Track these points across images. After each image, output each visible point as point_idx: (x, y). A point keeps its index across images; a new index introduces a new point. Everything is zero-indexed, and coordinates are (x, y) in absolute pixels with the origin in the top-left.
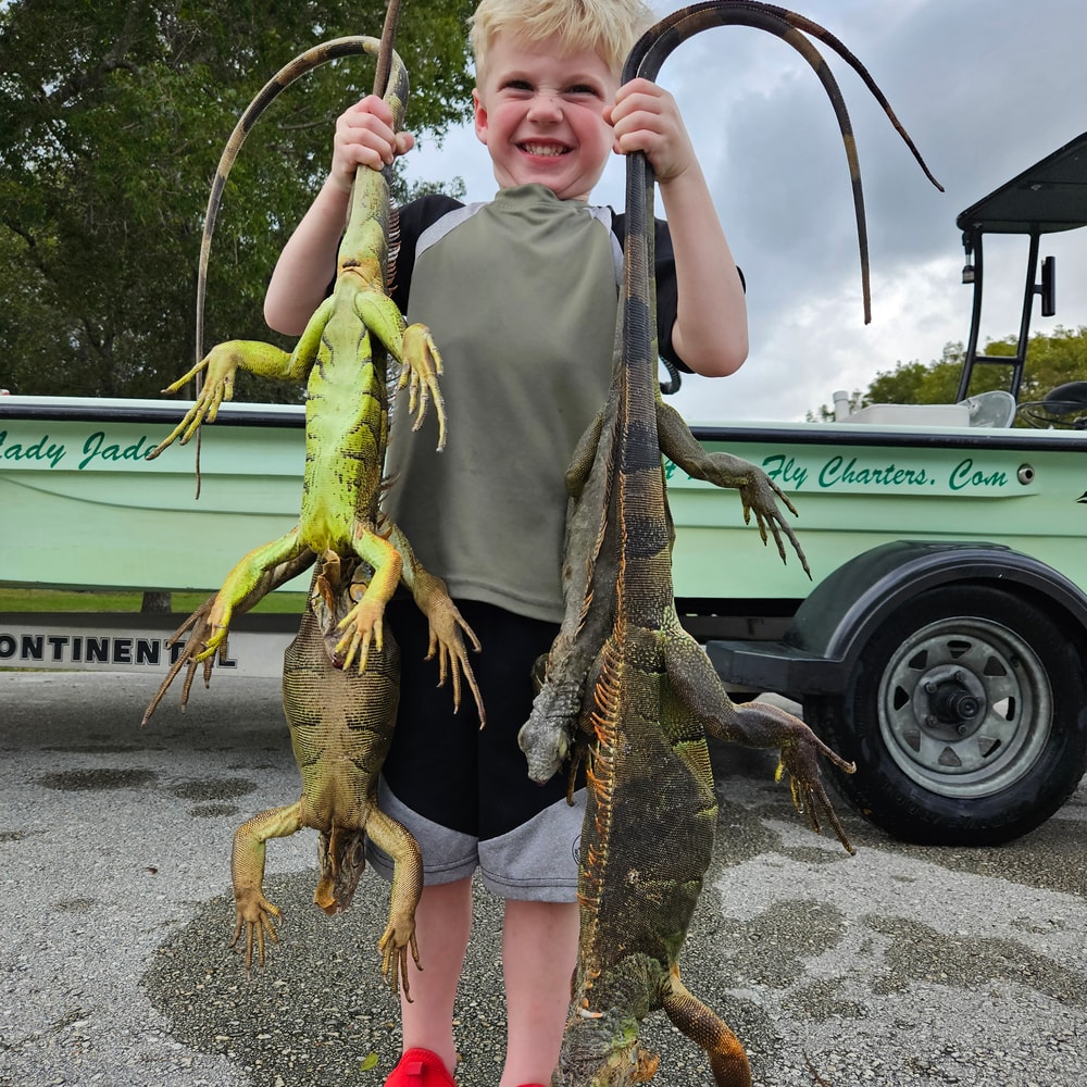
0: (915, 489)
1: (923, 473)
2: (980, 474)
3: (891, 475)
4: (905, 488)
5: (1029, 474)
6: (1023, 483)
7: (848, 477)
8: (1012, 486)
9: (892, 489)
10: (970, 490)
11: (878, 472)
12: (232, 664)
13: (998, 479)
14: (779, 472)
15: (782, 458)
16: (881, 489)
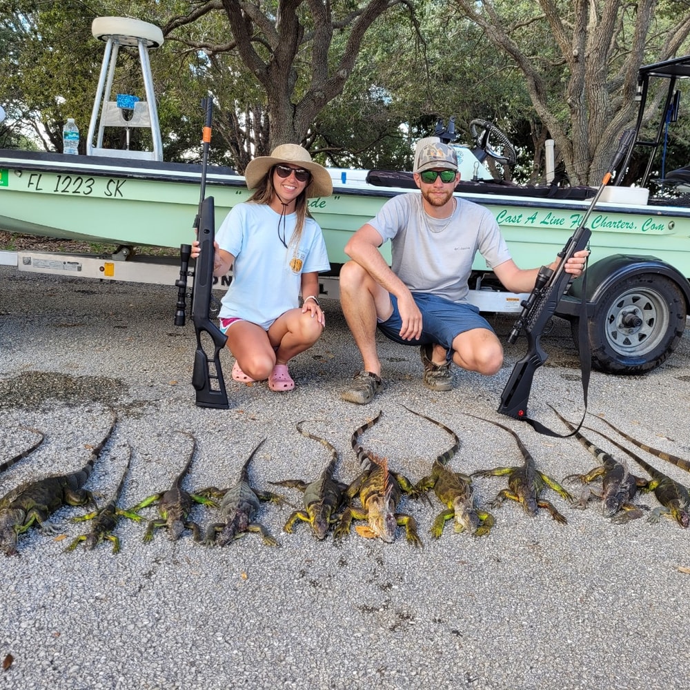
0: (629, 230)
1: (632, 224)
2: (654, 225)
3: (620, 224)
4: (625, 230)
5: (673, 225)
6: (670, 229)
7: (603, 225)
8: (666, 230)
9: (620, 230)
10: (650, 232)
11: (615, 223)
12: (326, 293)
13: (661, 227)
14: (576, 221)
15: (579, 215)
16: (616, 230)
